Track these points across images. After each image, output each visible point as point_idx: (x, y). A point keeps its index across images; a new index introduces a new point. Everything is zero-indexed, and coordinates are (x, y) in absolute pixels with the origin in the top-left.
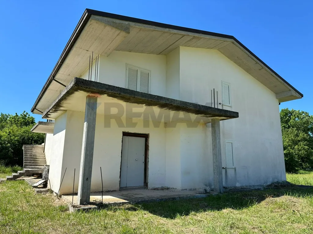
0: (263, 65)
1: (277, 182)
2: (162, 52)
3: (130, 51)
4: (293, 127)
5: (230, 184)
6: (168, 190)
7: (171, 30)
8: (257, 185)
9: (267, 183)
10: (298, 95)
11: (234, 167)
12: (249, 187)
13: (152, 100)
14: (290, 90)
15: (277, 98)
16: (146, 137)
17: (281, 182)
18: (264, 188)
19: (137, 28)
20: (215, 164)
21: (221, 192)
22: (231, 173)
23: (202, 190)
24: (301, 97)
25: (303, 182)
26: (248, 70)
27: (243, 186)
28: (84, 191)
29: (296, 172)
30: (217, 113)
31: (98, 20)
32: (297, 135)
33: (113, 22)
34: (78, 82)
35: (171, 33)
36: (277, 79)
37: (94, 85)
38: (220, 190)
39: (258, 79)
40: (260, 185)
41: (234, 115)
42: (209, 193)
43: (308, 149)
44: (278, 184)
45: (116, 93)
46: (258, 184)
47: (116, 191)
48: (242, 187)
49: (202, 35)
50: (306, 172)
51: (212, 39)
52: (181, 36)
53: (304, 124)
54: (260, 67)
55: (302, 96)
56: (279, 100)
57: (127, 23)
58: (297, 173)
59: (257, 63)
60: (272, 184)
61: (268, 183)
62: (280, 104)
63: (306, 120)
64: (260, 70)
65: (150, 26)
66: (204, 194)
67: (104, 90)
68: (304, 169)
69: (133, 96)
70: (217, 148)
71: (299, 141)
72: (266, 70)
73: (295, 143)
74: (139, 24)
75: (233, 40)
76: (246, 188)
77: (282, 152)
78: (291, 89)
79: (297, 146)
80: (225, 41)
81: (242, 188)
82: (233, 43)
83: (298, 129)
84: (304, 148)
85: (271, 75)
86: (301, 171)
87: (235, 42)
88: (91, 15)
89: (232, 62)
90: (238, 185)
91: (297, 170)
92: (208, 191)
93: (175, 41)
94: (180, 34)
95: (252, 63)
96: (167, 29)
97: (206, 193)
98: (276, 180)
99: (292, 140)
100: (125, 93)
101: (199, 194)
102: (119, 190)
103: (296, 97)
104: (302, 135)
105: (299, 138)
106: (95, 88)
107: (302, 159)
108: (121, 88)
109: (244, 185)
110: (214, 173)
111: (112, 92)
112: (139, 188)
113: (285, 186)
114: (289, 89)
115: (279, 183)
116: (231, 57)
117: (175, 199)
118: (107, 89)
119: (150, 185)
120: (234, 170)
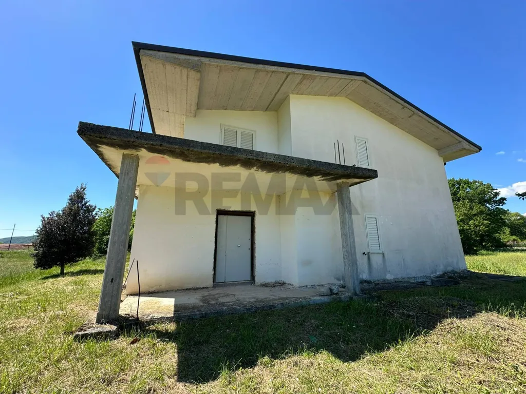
0: (414, 109)
1: (453, 271)
2: (269, 106)
3: (225, 108)
4: (464, 199)
5: (376, 276)
6: (283, 286)
7: (266, 66)
8: (421, 277)
9: (435, 273)
10: (473, 148)
11: (381, 252)
12: (407, 280)
13: (222, 153)
14: (460, 142)
15: (440, 155)
16: (251, 215)
17: (458, 271)
18: (432, 280)
19: (213, 65)
20: (345, 249)
21: (356, 293)
22: (376, 260)
23: (324, 290)
24: (478, 150)
25: (492, 269)
26: (393, 121)
27: (398, 278)
28: (106, 300)
29: (475, 253)
30: (340, 172)
31: (150, 56)
32: (471, 208)
33: (175, 58)
34: (83, 128)
35: (268, 72)
36: (438, 127)
37: (112, 132)
38: (354, 290)
39: (409, 132)
40: (426, 277)
41: (370, 174)
42: (336, 294)
43: (490, 224)
44: (454, 275)
45: (154, 143)
46: (422, 275)
47: (208, 288)
48: (397, 280)
49: (316, 72)
50: (490, 252)
51: (333, 78)
52: (285, 76)
53: (479, 194)
54: (410, 113)
55: (480, 149)
56: (443, 158)
57: (196, 58)
58: (477, 255)
59: (404, 107)
60: (444, 274)
61: (438, 273)
62: (445, 164)
63: (482, 189)
64: (410, 117)
65: (234, 62)
66: (329, 295)
67: (133, 140)
68: (487, 249)
69: (186, 148)
70: (346, 225)
71: (475, 215)
72: (420, 116)
73: (470, 218)
74: (216, 60)
75: (364, 78)
76: (402, 282)
77: (456, 229)
78: (461, 139)
79: (472, 221)
80: (352, 80)
81: (396, 282)
82: (365, 82)
83: (471, 200)
84: (483, 224)
85: (429, 122)
86: (483, 252)
87: (368, 80)
88: (140, 49)
89: (368, 112)
90: (389, 277)
91: (477, 251)
92: (335, 291)
93: (279, 86)
94: (281, 72)
95: (396, 108)
96: (260, 66)
97: (331, 295)
98: (450, 269)
99: (465, 214)
100: (171, 143)
101: (320, 295)
102: (213, 287)
103: (470, 150)
104: (477, 208)
105: (473, 212)
106: (115, 138)
107: (482, 236)
108: (162, 136)
109: (399, 276)
110: (345, 262)
111: (147, 142)
112: (244, 283)
113: (466, 278)
114: (459, 140)
115: (456, 272)
116: (366, 104)
117: (274, 308)
118: (137, 138)
119: (259, 279)
120: (381, 255)
